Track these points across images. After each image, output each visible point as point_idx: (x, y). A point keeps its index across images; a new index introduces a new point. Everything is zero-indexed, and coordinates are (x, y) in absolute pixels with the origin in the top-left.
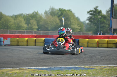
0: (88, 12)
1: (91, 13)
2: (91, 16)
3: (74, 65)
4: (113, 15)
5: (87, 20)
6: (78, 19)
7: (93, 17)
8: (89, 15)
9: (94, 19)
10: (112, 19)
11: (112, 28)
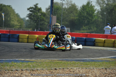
0: (28, 9)
1: (31, 10)
2: (31, 13)
3: (14, 58)
4: (53, 12)
5: (27, 16)
6: (18, 15)
7: (33, 14)
8: (29, 12)
9: (34, 16)
10: (52, 16)
11: (51, 24)
